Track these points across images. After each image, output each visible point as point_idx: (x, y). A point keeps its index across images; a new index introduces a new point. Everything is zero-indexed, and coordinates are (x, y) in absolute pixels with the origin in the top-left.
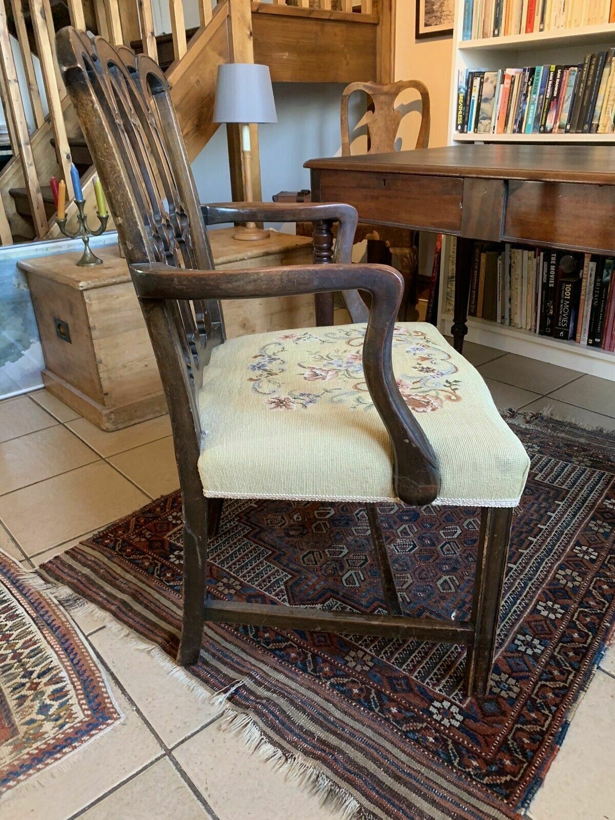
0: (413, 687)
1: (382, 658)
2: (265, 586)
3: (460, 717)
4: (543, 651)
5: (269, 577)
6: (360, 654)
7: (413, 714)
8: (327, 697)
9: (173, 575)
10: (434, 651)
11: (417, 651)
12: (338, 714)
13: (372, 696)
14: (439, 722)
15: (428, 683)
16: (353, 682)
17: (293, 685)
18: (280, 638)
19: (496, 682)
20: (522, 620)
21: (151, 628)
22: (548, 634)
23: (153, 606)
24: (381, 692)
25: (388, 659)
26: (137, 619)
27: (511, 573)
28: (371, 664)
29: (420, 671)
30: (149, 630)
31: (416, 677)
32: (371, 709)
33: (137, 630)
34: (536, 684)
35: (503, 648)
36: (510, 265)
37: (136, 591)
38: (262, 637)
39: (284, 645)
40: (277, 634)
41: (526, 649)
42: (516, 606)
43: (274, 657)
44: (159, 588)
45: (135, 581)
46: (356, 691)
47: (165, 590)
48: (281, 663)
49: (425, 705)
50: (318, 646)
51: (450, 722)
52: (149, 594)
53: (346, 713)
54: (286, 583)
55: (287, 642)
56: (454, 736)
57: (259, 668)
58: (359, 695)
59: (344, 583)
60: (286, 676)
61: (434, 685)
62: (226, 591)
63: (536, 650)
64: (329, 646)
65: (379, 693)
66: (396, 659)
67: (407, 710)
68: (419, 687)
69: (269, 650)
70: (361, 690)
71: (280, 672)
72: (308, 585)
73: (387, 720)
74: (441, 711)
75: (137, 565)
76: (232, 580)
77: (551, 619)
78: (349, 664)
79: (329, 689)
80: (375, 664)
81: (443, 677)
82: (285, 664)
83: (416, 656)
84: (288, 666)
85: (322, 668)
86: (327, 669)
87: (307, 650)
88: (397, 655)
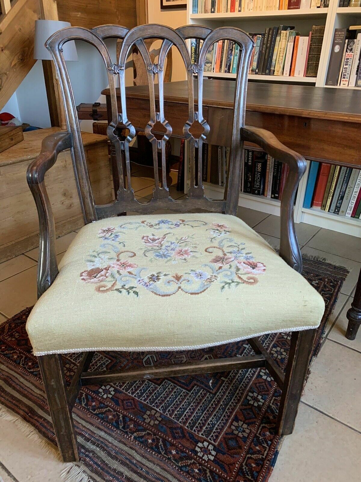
0: (186, 434)
1: (167, 414)
2: (94, 368)
3: (214, 453)
4: (263, 404)
5: (96, 362)
6: (153, 412)
7: (185, 454)
8: (132, 446)
9: (32, 364)
10: (199, 407)
11: (188, 409)
12: (138, 458)
13: (160, 444)
14: (201, 458)
15: (195, 431)
16: (149, 434)
17: (110, 439)
18: (102, 405)
19: (236, 427)
20: (251, 383)
21: (17, 403)
22: (267, 391)
23: (18, 387)
24: (166, 440)
25: (171, 415)
26: (7, 398)
27: (245, 351)
28: (160, 419)
29: (190, 422)
30: (14, 404)
31: (187, 427)
32: (160, 453)
33: (7, 406)
34: (259, 426)
35: (240, 403)
37: (7, 376)
38: (90, 406)
39: (105, 410)
40: (101, 403)
41: (254, 402)
42: (248, 373)
43: (98, 419)
44: (23, 373)
45: (7, 369)
46: (150, 441)
47: (27, 375)
48: (103, 423)
49: (191, 447)
50: (126, 410)
51: (208, 457)
52: (16, 378)
53: (143, 457)
54: (107, 366)
55: (107, 408)
56: (210, 467)
57: (88, 429)
58: (152, 444)
59: (144, 364)
60: (105, 432)
61: (199, 431)
63: (260, 403)
64: (133, 409)
65: (164, 441)
66: (176, 415)
67: (182, 452)
68: (190, 433)
69: (95, 414)
70: (153, 440)
71: (101, 430)
72: (121, 367)
73: (169, 459)
74: (203, 449)
75: (9, 358)
76: (72, 365)
77: (268, 381)
78: (146, 421)
79: (133, 441)
80: (162, 419)
81: (204, 425)
82: (105, 424)
83: (187, 412)
84: (107, 425)
85: (129, 426)
86: (132, 426)
87: (119, 412)
88: (176, 412)
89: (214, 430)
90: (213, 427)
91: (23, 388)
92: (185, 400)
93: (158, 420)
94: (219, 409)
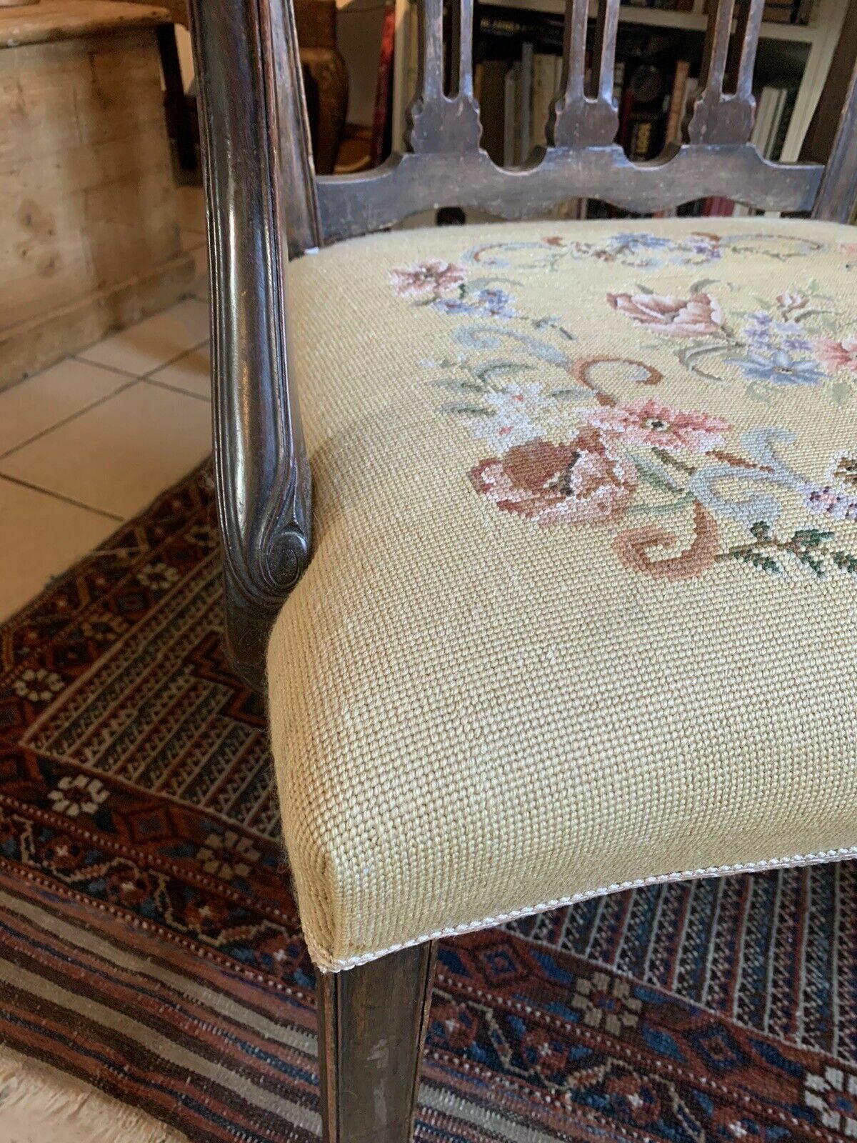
0: (747, 1048)
1: (650, 981)
6: (602, 981)
9: (74, 851)
10: (744, 936)
11: (712, 946)
13: (675, 1107)
15: (771, 1029)
23: (43, 957)
24: (691, 1085)
25: (665, 982)
28: (635, 1004)
29: (741, 999)
30: (52, 1035)
31: (741, 1018)
33: (17, 1045)
36: (532, 89)
44: (45, 894)
46: (636, 1100)
47: (64, 901)
49: (786, 1094)
50: (500, 986)
52: (25, 919)
60: (457, 1093)
61: (786, 1029)
62: (227, 872)
64: (523, 978)
65: (686, 1089)
66: (682, 978)
68: (760, 1043)
70: (644, 1093)
74: (832, 1099)
76: (232, 837)
78: (587, 1019)
79: (574, 1111)
80: (644, 1002)
81: (794, 1003)
82: (441, 1057)
83: (715, 961)
84: (451, 1060)
85: (534, 1050)
86: (545, 1050)
87: (479, 1002)
88: (678, 969)
89: (837, 1018)
90: (828, 1004)
91: (64, 958)
92: (688, 916)
93: (631, 1012)
94: (812, 931)
